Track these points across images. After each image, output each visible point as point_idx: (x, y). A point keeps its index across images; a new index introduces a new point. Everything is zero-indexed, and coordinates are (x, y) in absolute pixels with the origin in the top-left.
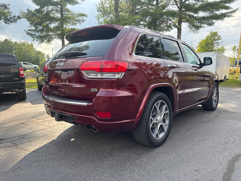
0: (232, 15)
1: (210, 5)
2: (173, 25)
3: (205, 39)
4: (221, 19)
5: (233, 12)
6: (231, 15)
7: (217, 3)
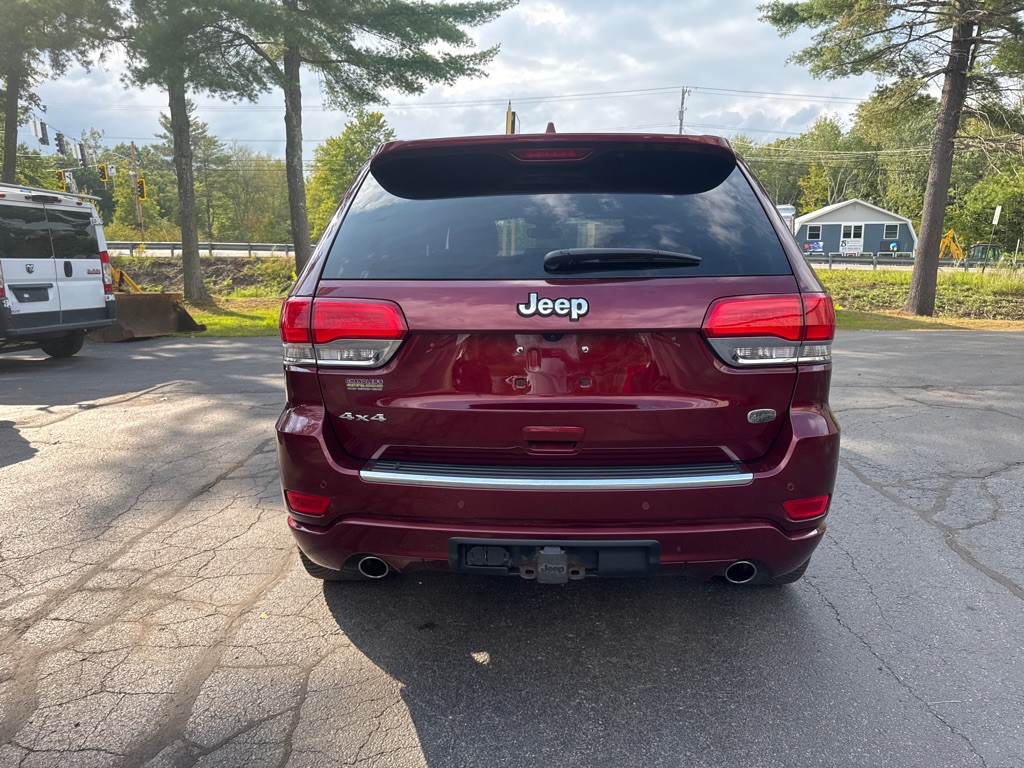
0: (481, 67)
1: (410, 13)
2: (267, 70)
3: (341, 136)
4: (446, 79)
5: (483, 56)
6: (476, 67)
7: (431, 12)
